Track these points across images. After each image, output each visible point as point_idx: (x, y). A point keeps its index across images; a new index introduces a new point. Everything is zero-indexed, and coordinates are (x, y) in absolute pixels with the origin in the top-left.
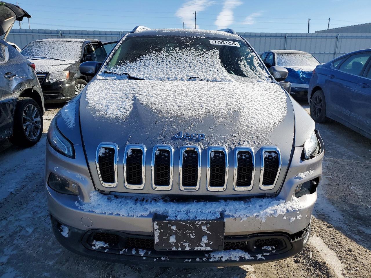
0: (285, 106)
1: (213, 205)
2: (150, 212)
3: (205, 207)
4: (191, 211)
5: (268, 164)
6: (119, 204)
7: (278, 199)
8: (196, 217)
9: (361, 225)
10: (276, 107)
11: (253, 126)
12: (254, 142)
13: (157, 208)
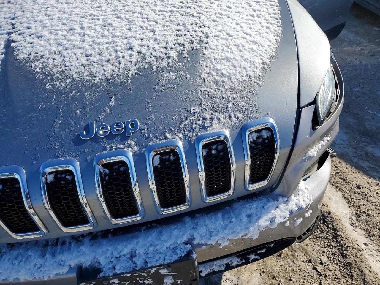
0: (278, 16)
1: (172, 232)
2: (70, 266)
3: (159, 239)
4: (137, 252)
5: (257, 154)
6: (16, 262)
7: (276, 199)
8: (146, 263)
9: (368, 143)
10: (263, 21)
11: (226, 80)
12: (230, 117)
13: (79, 259)
